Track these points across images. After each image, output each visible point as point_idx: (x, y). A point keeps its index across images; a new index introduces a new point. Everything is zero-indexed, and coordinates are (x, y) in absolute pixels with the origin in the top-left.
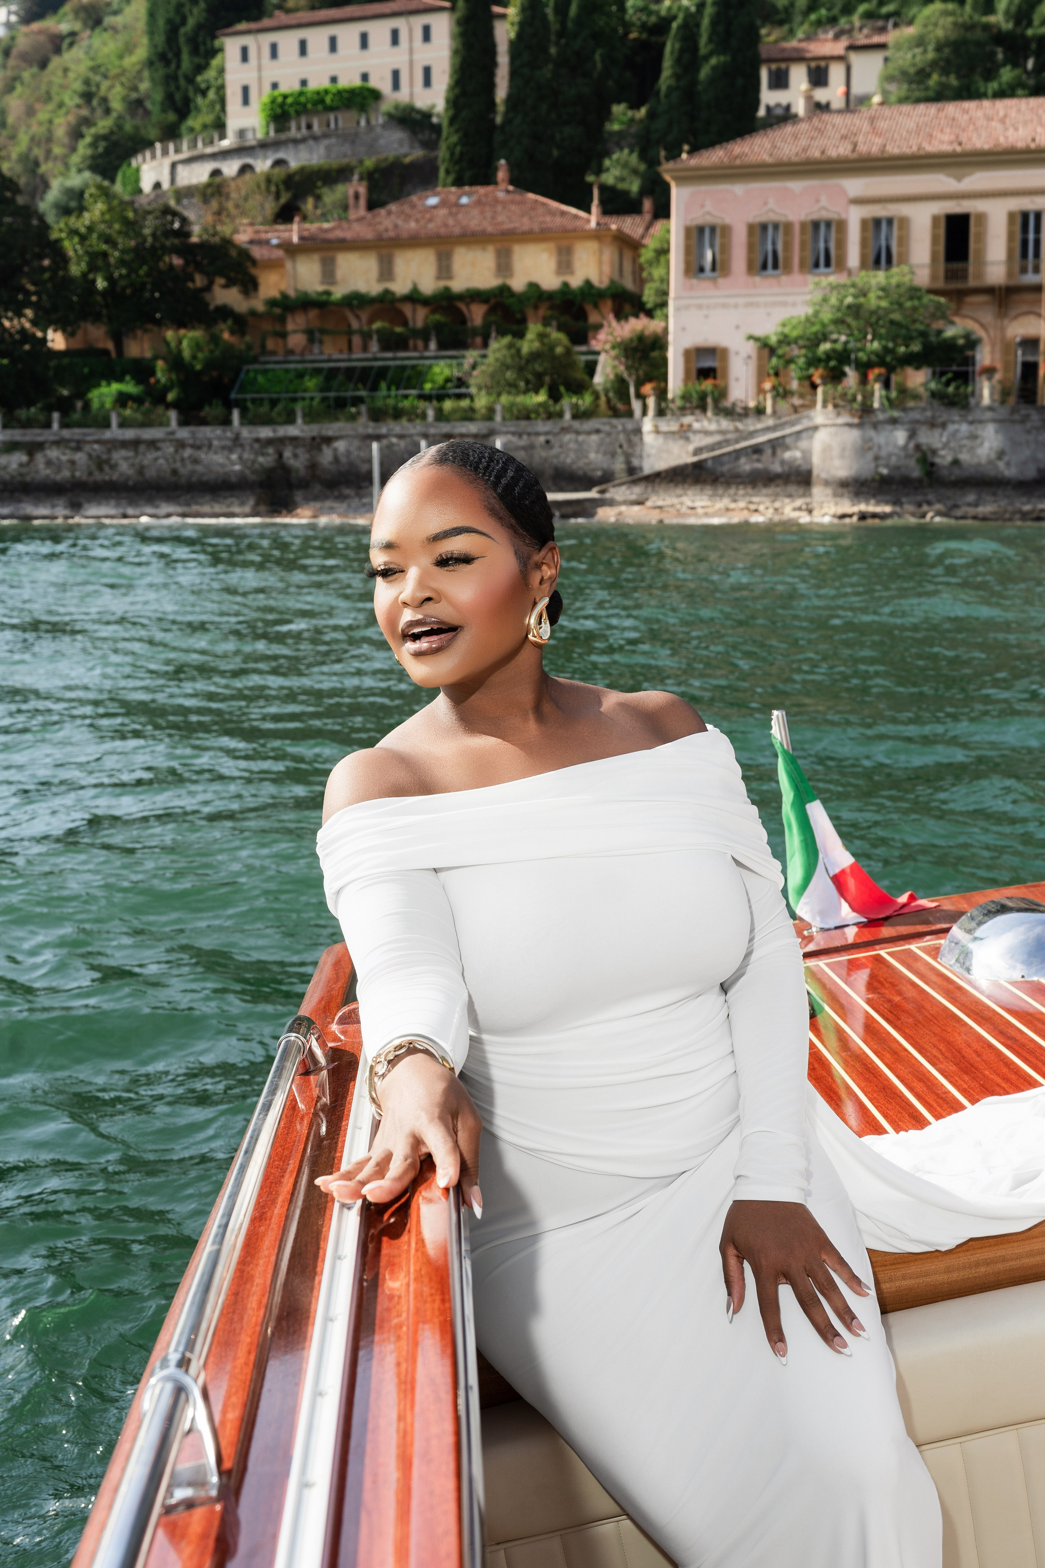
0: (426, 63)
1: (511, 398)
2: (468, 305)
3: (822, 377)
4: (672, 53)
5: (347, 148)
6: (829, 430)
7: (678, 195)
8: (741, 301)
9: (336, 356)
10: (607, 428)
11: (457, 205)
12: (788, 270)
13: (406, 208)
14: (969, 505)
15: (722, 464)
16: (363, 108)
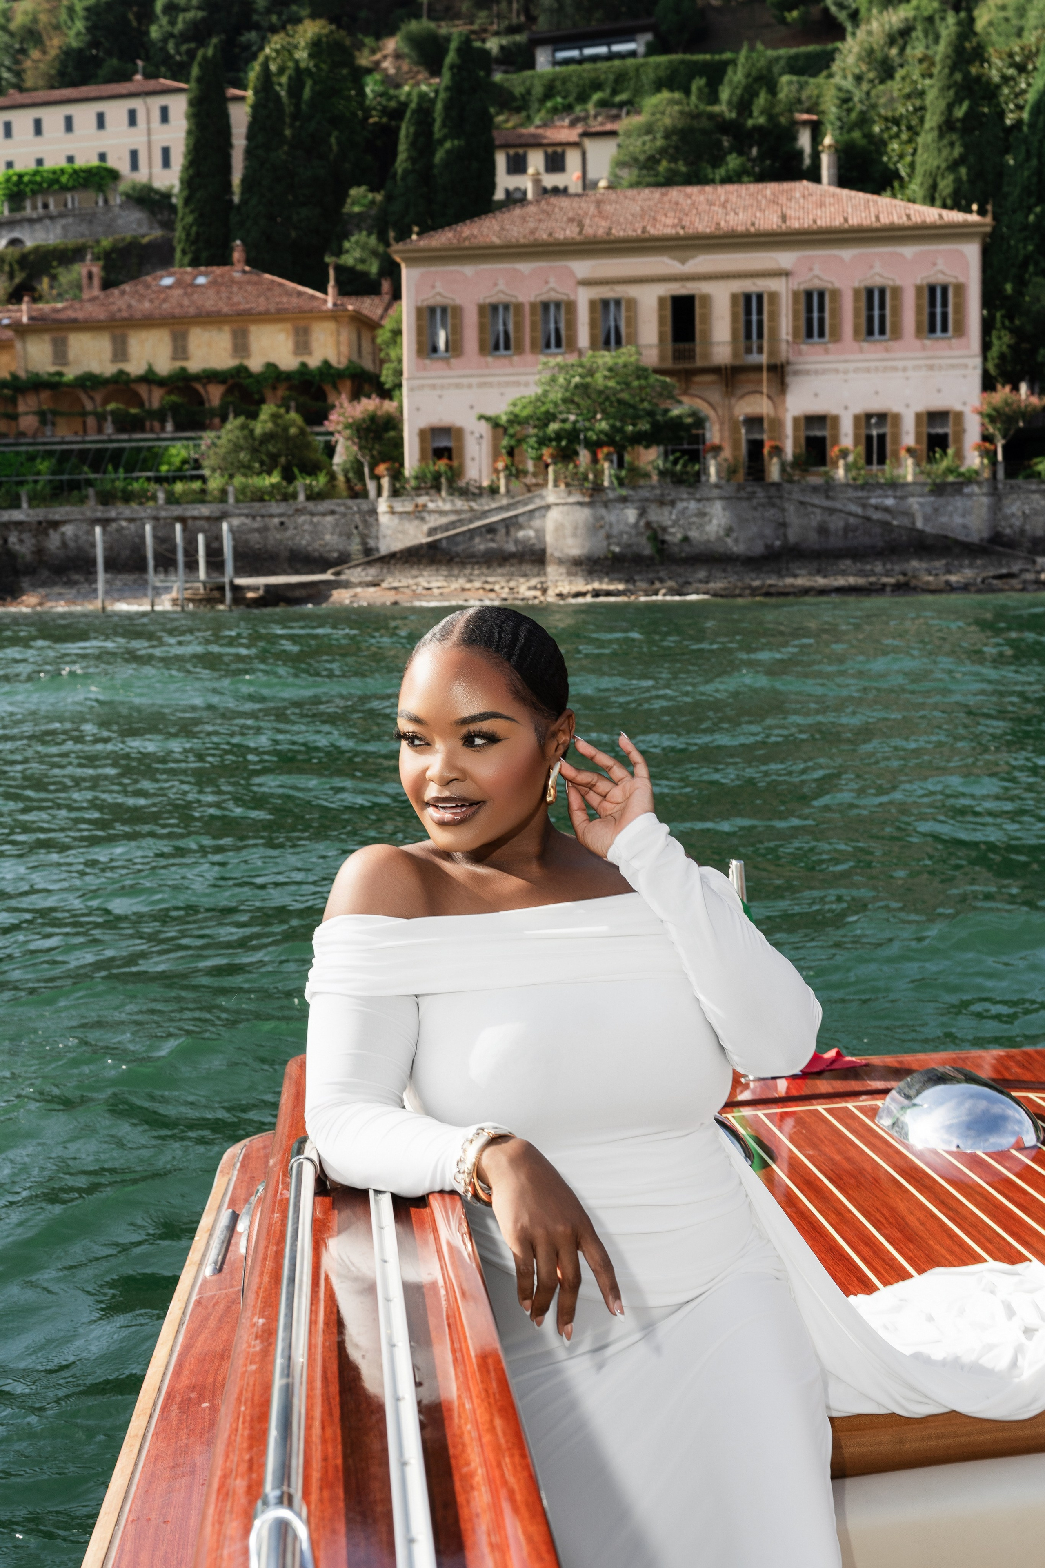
0: (165, 144)
1: (243, 479)
2: (205, 385)
3: (552, 456)
4: (407, 136)
5: (84, 228)
6: (561, 508)
7: (408, 275)
8: (474, 381)
9: (69, 438)
10: (342, 509)
11: (193, 285)
12: (520, 351)
13: (140, 288)
14: (700, 581)
15: (457, 544)
16: (100, 188)
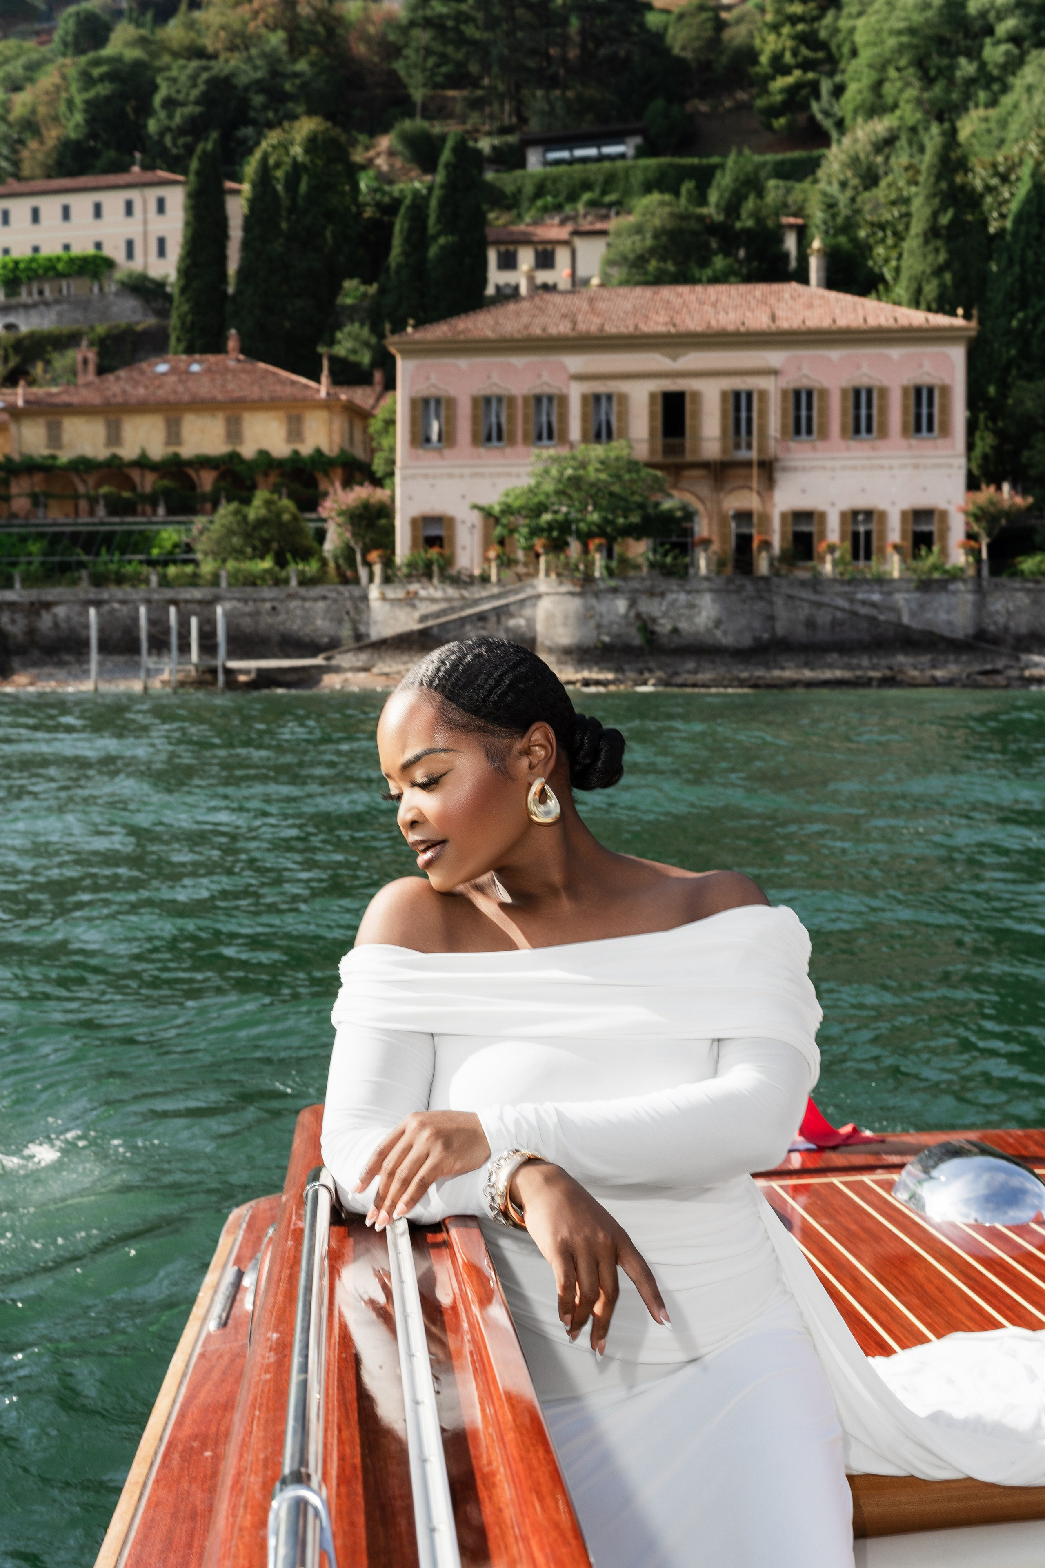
0: (160, 234)
1: (237, 564)
2: (197, 471)
3: (544, 547)
4: (401, 231)
5: (79, 315)
6: (552, 598)
7: (403, 368)
8: (467, 471)
9: (62, 520)
10: (333, 595)
11: (188, 373)
12: (512, 442)
13: (135, 375)
14: (689, 672)
15: (448, 632)
16: (96, 276)
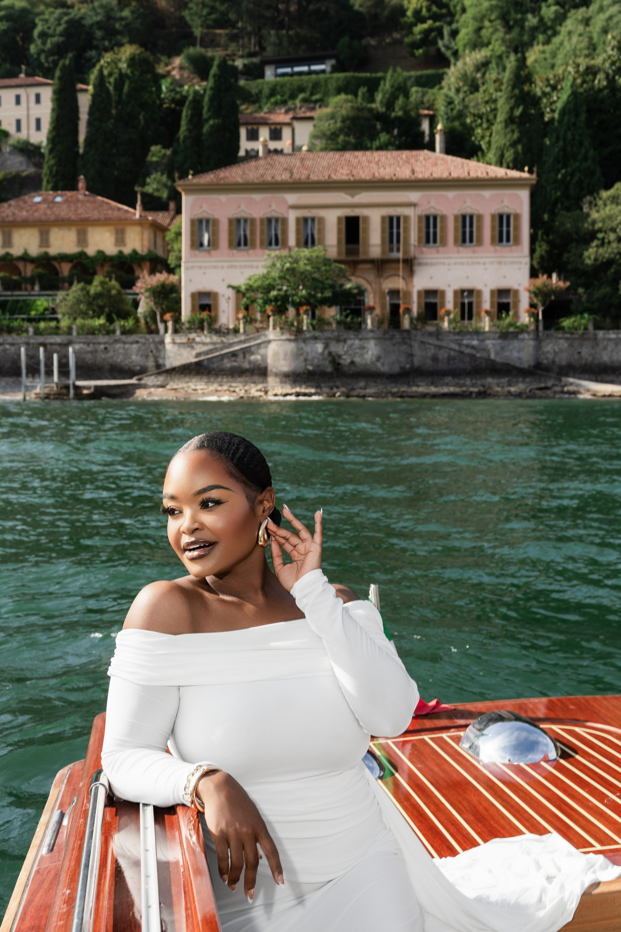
0: (38, 116)
1: (82, 321)
2: (59, 263)
3: (272, 311)
4: (186, 116)
6: (277, 342)
7: (186, 200)
8: (225, 264)
10: (143, 340)
11: (53, 202)
12: (253, 246)
13: (21, 203)
14: (361, 388)
15: (213, 363)
